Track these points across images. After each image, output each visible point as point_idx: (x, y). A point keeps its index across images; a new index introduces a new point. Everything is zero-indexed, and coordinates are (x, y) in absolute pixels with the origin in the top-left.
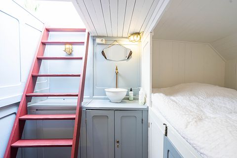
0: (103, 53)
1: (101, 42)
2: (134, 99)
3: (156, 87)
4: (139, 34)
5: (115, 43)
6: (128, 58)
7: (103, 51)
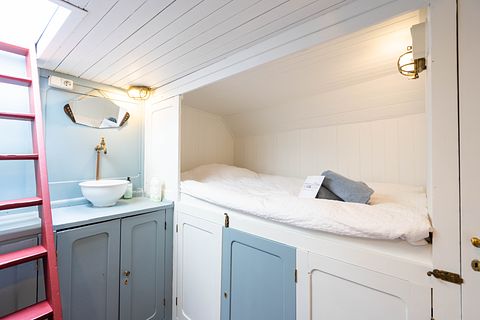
0: (67, 109)
1: (63, 86)
2: (134, 196)
3: (191, 168)
4: (147, 88)
5: (96, 93)
6: (121, 125)
7: (67, 106)
